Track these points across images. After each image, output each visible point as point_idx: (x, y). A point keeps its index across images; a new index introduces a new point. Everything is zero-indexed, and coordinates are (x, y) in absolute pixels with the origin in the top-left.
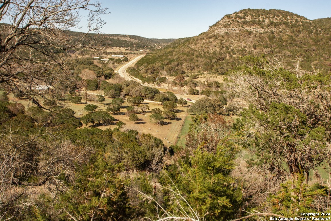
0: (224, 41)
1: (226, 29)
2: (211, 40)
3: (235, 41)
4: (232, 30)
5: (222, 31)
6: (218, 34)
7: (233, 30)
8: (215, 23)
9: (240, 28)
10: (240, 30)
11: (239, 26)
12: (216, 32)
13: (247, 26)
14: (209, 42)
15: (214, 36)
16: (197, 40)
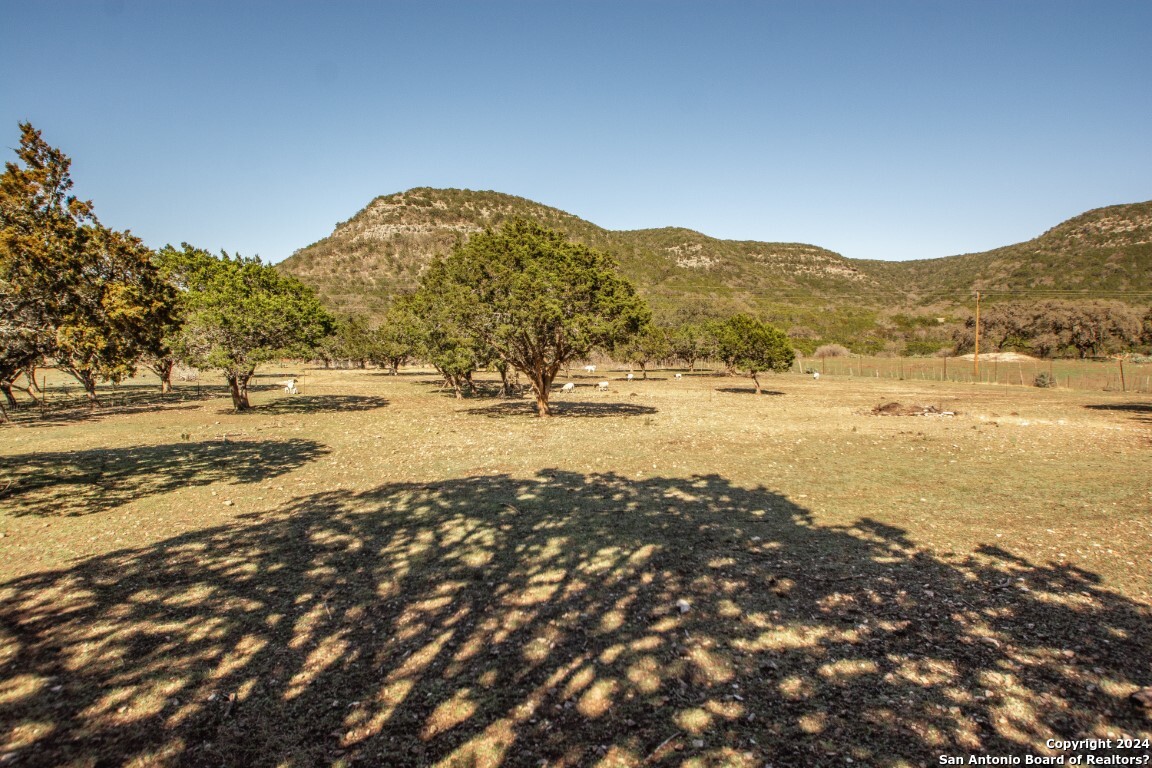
0: (397, 256)
1: (392, 226)
2: (356, 254)
3: (424, 253)
4: (409, 229)
5: (384, 232)
6: (371, 240)
7: (412, 229)
8: (353, 215)
9: (428, 224)
10: (431, 230)
11: (425, 221)
12: (367, 235)
13: (444, 221)
14: (353, 260)
15: (361, 245)
16: (311, 257)
